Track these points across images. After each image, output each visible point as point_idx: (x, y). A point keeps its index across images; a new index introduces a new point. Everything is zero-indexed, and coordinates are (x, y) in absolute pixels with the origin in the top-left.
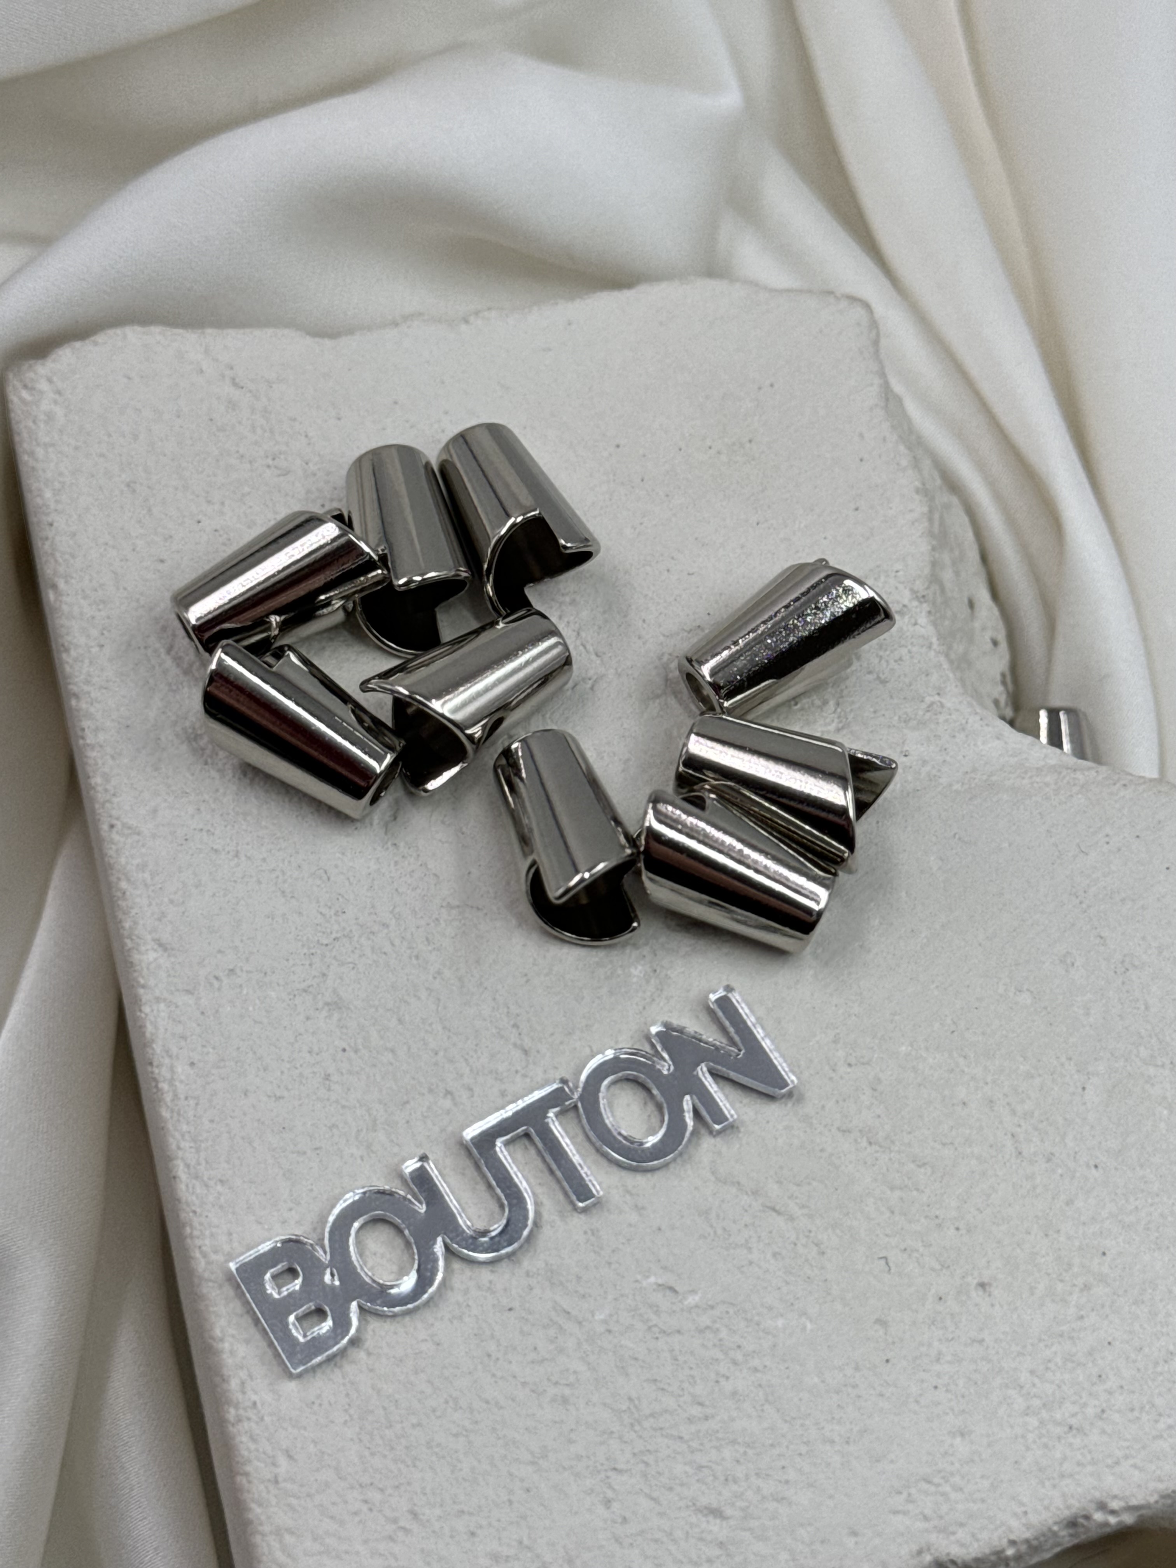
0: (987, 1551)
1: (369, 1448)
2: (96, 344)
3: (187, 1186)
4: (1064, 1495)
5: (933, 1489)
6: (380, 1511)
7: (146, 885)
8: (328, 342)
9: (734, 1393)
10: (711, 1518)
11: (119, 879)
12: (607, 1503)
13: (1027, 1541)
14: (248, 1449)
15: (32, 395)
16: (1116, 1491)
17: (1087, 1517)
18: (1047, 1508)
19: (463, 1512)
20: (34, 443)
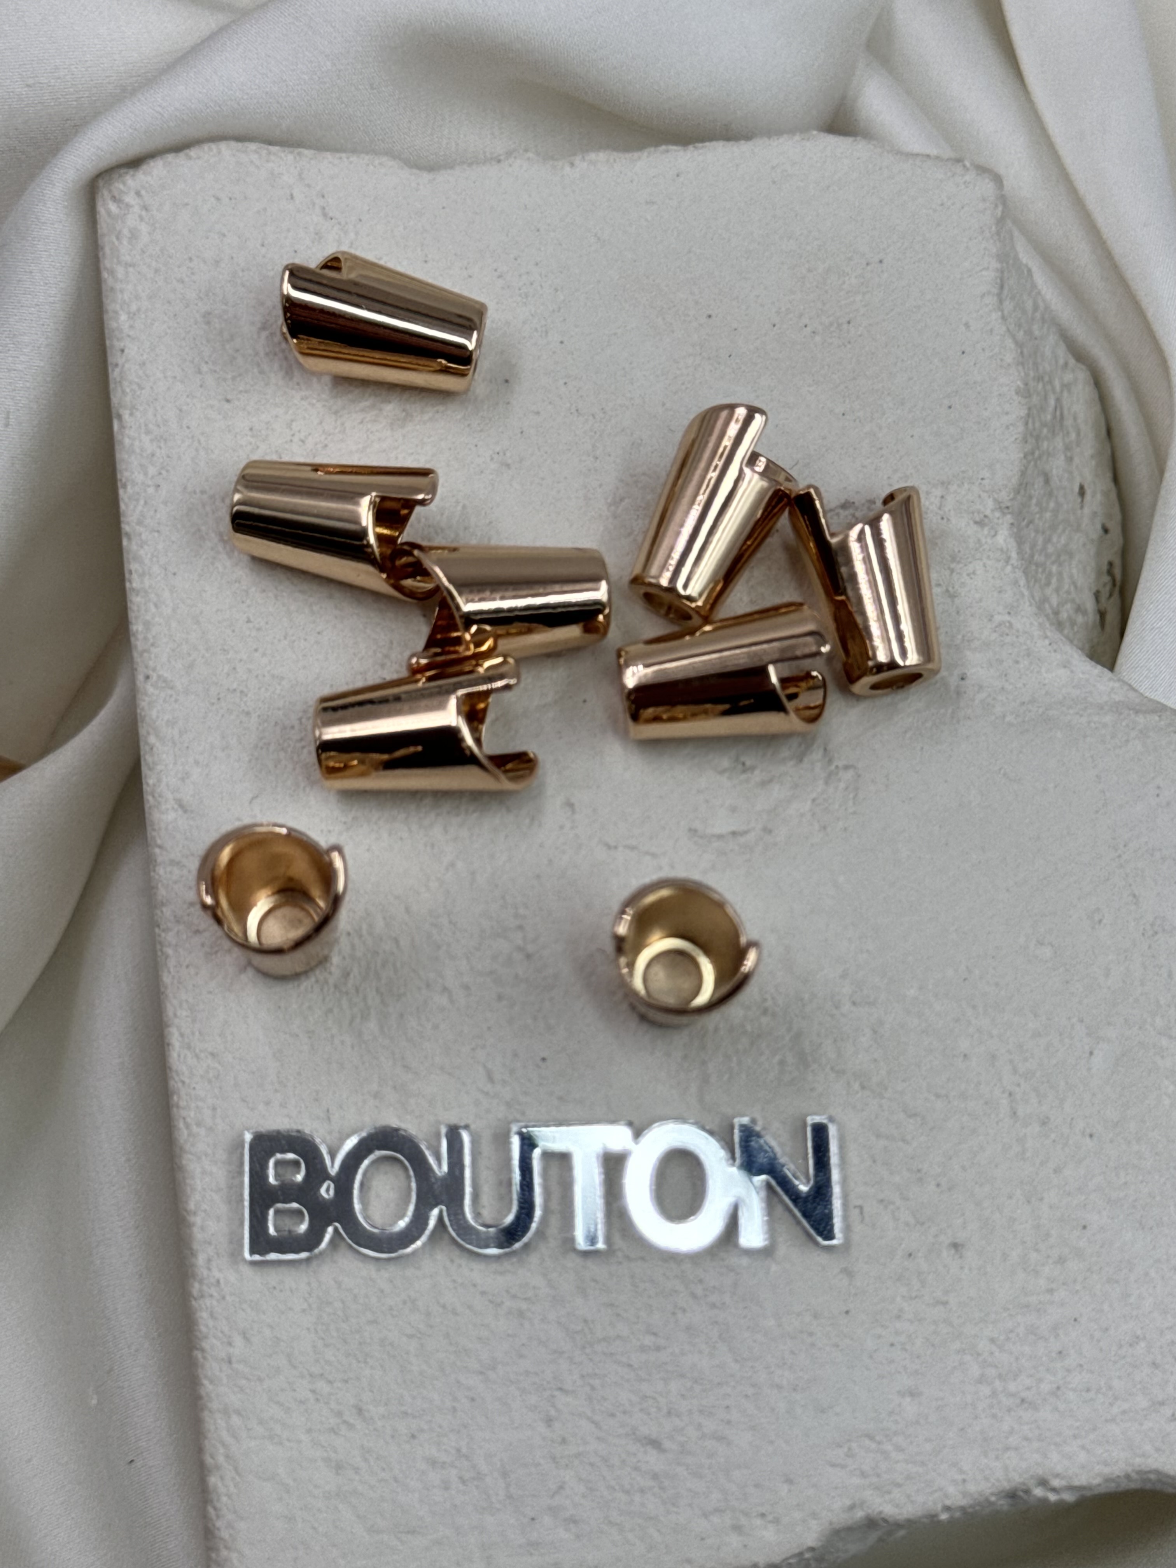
0: (920, 1514)
1: (323, 1339)
2: (190, 158)
3: (179, 1056)
4: (1006, 1468)
5: (874, 1446)
6: (327, 1403)
7: (174, 743)
8: (426, 176)
9: (688, 1328)
10: (649, 1448)
11: (148, 733)
12: (549, 1421)
13: (963, 1509)
14: (207, 1326)
15: (119, 207)
16: (1059, 1469)
17: (1027, 1492)
18: (987, 1479)
19: (406, 1413)
20: (115, 260)
